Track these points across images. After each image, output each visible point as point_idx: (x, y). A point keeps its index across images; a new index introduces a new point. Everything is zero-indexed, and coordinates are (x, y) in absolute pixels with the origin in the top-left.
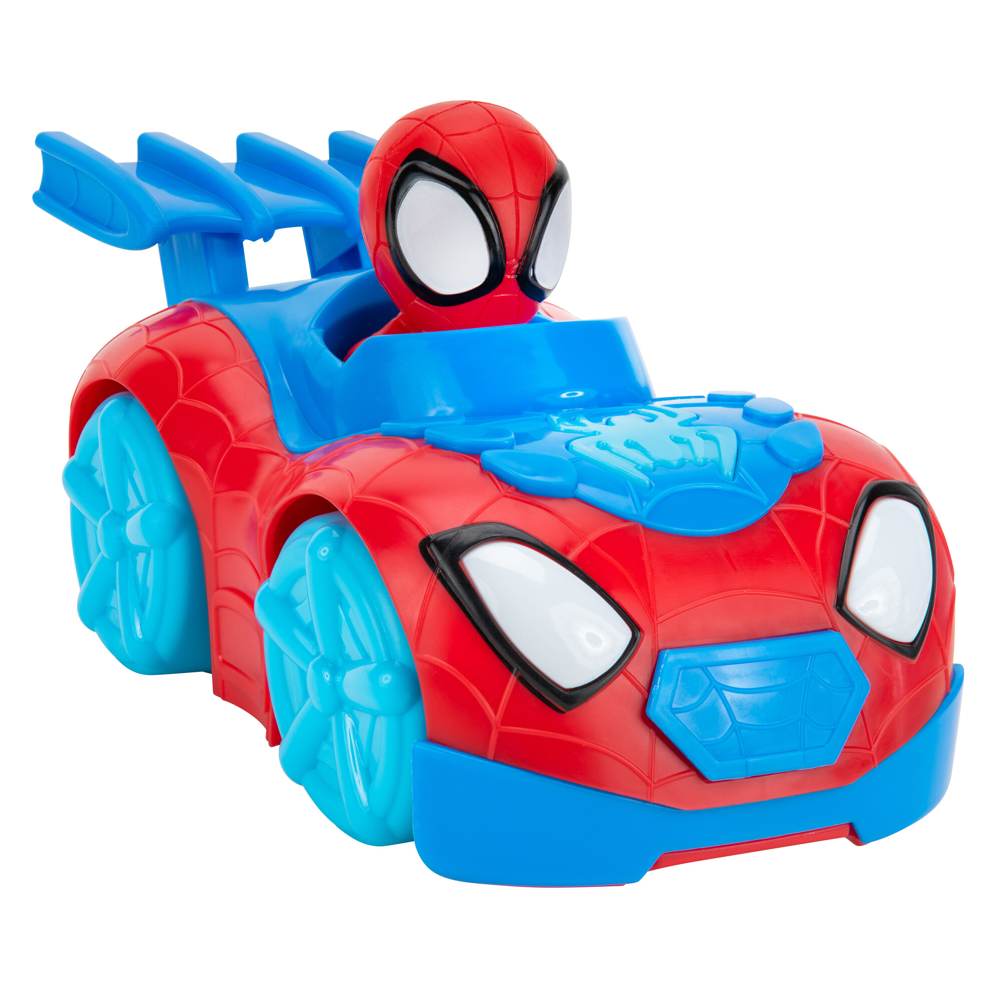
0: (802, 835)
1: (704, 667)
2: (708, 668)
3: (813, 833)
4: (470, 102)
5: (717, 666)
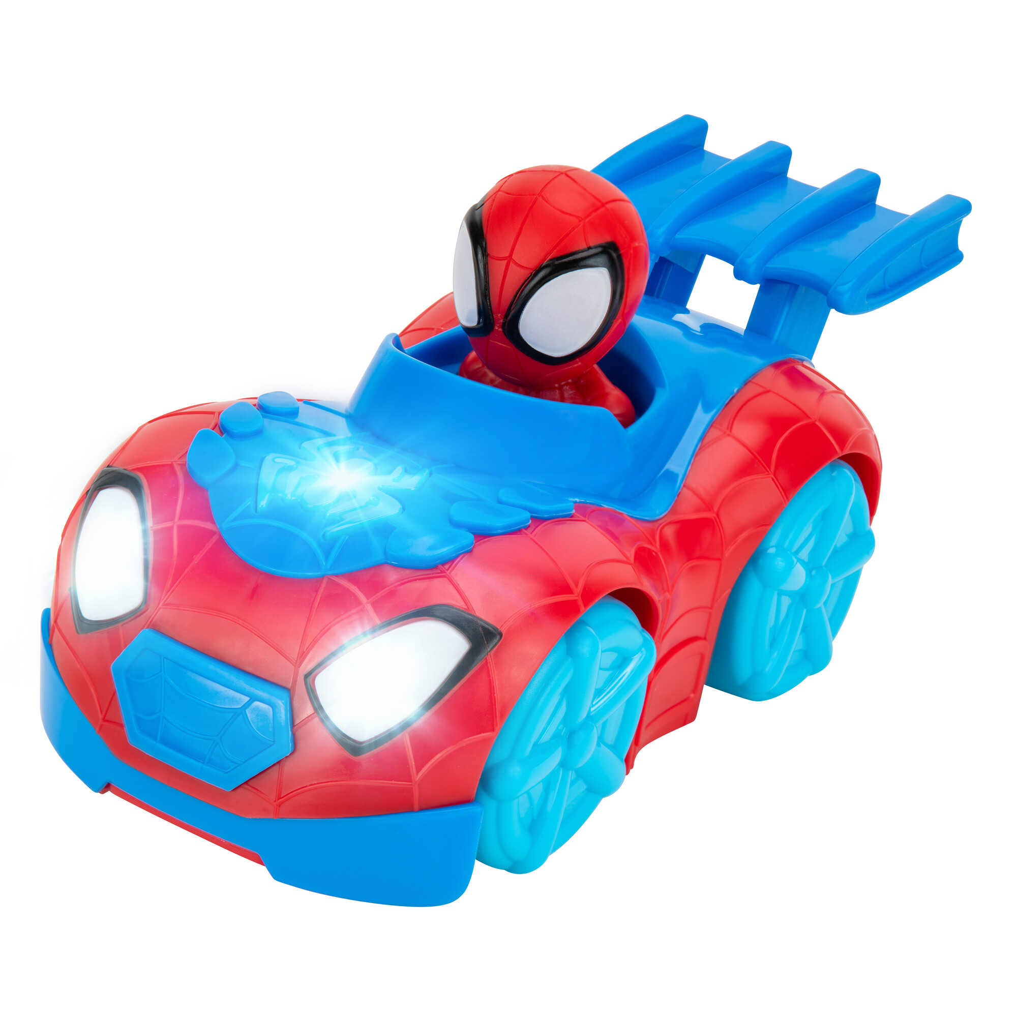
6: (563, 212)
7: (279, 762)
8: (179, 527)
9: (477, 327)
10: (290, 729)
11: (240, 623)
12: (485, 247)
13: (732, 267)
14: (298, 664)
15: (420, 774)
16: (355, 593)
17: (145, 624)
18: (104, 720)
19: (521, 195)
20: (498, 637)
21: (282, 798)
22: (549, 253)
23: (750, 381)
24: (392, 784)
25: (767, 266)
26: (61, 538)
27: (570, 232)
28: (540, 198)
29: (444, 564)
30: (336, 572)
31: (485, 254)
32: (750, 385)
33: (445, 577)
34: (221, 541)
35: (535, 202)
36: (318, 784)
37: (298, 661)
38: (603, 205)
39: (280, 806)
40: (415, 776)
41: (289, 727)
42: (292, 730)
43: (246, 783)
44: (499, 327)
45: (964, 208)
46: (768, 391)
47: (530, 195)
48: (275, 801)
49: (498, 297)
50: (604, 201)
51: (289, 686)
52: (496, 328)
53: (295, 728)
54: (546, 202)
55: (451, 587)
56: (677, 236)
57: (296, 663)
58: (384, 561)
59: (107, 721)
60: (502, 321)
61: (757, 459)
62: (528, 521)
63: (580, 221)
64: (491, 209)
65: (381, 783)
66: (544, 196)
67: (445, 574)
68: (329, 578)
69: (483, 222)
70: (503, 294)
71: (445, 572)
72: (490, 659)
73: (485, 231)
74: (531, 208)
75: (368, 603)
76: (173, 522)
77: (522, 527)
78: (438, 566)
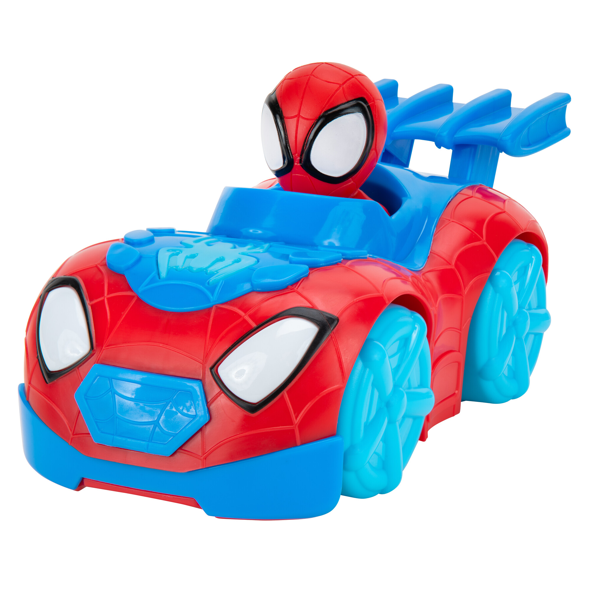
0: (162, 495)
1: (110, 379)
2: (113, 379)
3: (169, 496)
4: (323, 63)
5: (118, 380)
6: (329, 82)
7: (201, 430)
8: (108, 299)
9: (284, 167)
10: (205, 405)
11: (161, 345)
12: (282, 113)
13: (434, 142)
14: (204, 362)
15: (298, 419)
16: (236, 311)
17: (96, 361)
18: (73, 435)
19: (300, 77)
20: (336, 322)
21: (206, 453)
22: (324, 108)
23: (458, 193)
24: (280, 428)
25: (455, 136)
26: (25, 333)
27: (335, 93)
28: (312, 77)
29: (292, 285)
30: (221, 302)
31: (282, 118)
32: (458, 195)
33: (295, 292)
34: (139, 299)
35: (309, 80)
36: (229, 438)
37: (204, 360)
38: (353, 77)
39: (205, 459)
40: (295, 421)
41: (205, 403)
42: (207, 406)
43: (181, 448)
44: (298, 163)
45: (567, 99)
46: (472, 197)
47: (305, 76)
48: (202, 456)
49: (294, 143)
50: (353, 75)
51: (201, 377)
52: (296, 164)
53: (209, 404)
54: (317, 78)
55: (299, 297)
56: (395, 131)
57: (203, 362)
58: (251, 289)
59: (76, 434)
60: (299, 158)
61: (474, 233)
62: (341, 259)
63: (340, 86)
64: (281, 90)
65: (273, 429)
66: (315, 75)
67: (294, 290)
68: (216, 306)
69: (278, 99)
70: (298, 139)
71: (294, 289)
72: (333, 335)
73: (280, 104)
74: (307, 83)
75: (246, 315)
76: (104, 297)
77: (338, 262)
78: (288, 287)
